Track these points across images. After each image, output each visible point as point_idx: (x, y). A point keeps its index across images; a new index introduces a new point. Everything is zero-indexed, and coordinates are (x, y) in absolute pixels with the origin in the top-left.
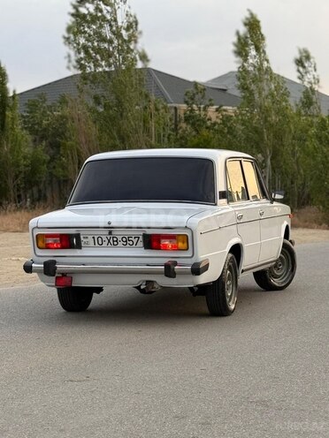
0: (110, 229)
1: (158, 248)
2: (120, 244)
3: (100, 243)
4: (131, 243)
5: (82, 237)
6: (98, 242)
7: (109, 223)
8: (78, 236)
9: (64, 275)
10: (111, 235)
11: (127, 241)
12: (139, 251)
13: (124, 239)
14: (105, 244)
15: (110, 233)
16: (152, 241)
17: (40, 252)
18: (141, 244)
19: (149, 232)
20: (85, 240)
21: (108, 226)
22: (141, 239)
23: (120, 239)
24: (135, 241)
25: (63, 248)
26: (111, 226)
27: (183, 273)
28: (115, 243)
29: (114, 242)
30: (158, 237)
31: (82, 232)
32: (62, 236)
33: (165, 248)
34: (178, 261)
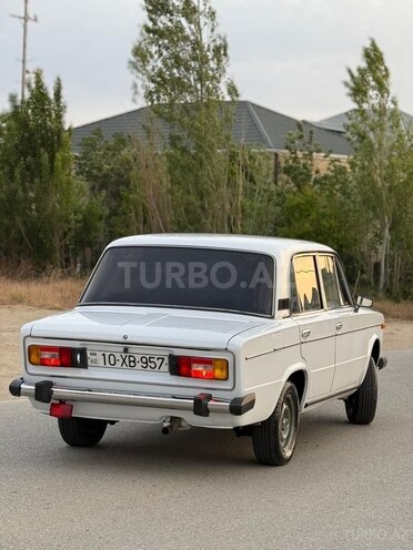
0: (126, 345)
1: (188, 375)
2: (139, 366)
3: (112, 362)
4: (153, 365)
5: (88, 353)
6: (110, 361)
7: (125, 337)
8: (83, 352)
9: (62, 402)
10: (126, 352)
11: (147, 362)
12: (163, 377)
13: (144, 360)
14: (119, 364)
15: (126, 350)
16: (180, 365)
17: (32, 369)
18: (165, 367)
19: (177, 352)
20: (92, 357)
21: (123, 340)
22: (166, 361)
23: (138, 358)
24: (158, 363)
25: (63, 365)
26: (127, 341)
27: (219, 411)
28: (132, 364)
29: (130, 362)
30: (189, 361)
31: (90, 347)
32: (62, 350)
33: (198, 376)
34: (214, 393)
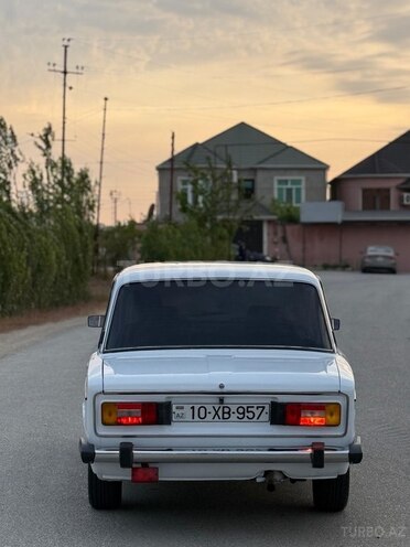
0: (221, 395)
1: (296, 423)
2: (234, 417)
3: (202, 415)
4: (251, 415)
5: (174, 407)
6: (199, 414)
7: (222, 386)
8: (168, 405)
9: (145, 464)
10: (221, 403)
11: (245, 413)
12: (263, 428)
13: (241, 410)
14: (209, 417)
15: (221, 401)
16: (284, 412)
17: (103, 430)
18: (265, 417)
19: (282, 399)
20: (178, 412)
21: (219, 390)
22: (267, 409)
23: (234, 409)
24: (257, 413)
25: (145, 423)
26: (225, 390)
27: (338, 460)
28: (226, 416)
29: (223, 413)
30: (299, 408)
31: (175, 400)
32: (145, 407)
34: (328, 442)
